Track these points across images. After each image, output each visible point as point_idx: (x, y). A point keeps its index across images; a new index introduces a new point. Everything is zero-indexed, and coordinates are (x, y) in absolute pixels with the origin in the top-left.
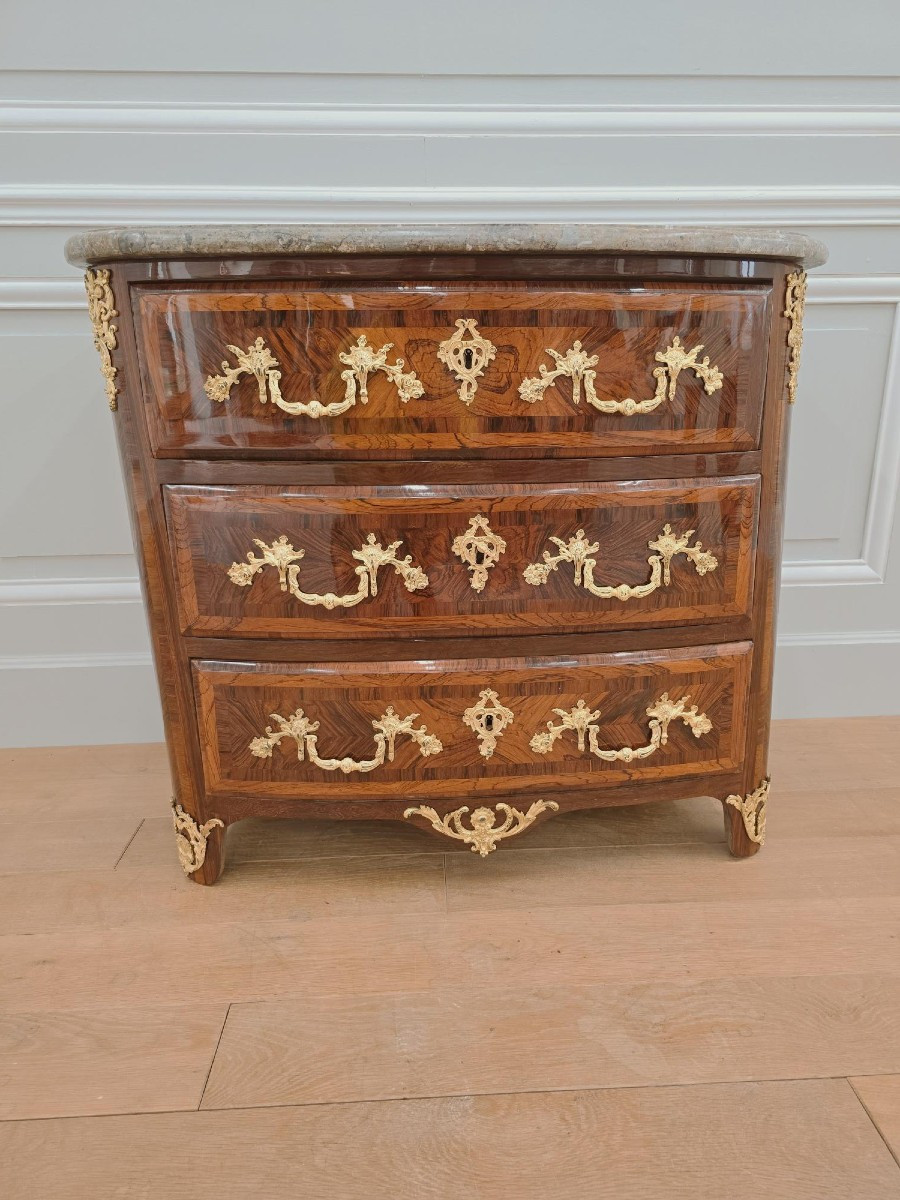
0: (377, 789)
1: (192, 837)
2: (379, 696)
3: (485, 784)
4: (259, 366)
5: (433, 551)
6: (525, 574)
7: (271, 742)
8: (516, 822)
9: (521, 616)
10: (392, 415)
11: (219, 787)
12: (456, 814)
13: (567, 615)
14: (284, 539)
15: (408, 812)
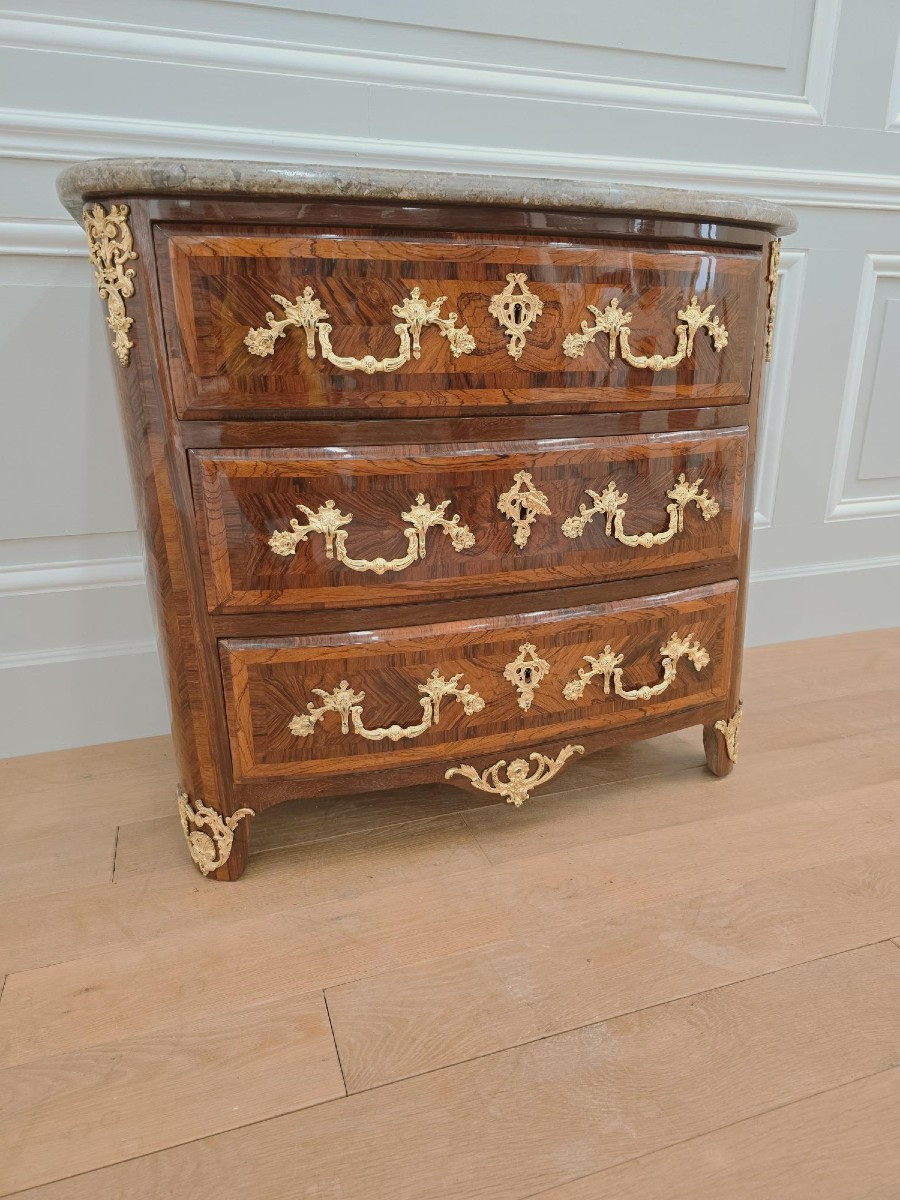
0: (422, 753)
1: (216, 833)
2: (425, 660)
3: (522, 736)
4: (309, 317)
5: (479, 509)
6: (564, 527)
7: (313, 719)
8: (547, 769)
9: (558, 568)
10: (443, 371)
11: (251, 774)
12: (494, 769)
13: (599, 566)
14: (330, 504)
15: (450, 773)
